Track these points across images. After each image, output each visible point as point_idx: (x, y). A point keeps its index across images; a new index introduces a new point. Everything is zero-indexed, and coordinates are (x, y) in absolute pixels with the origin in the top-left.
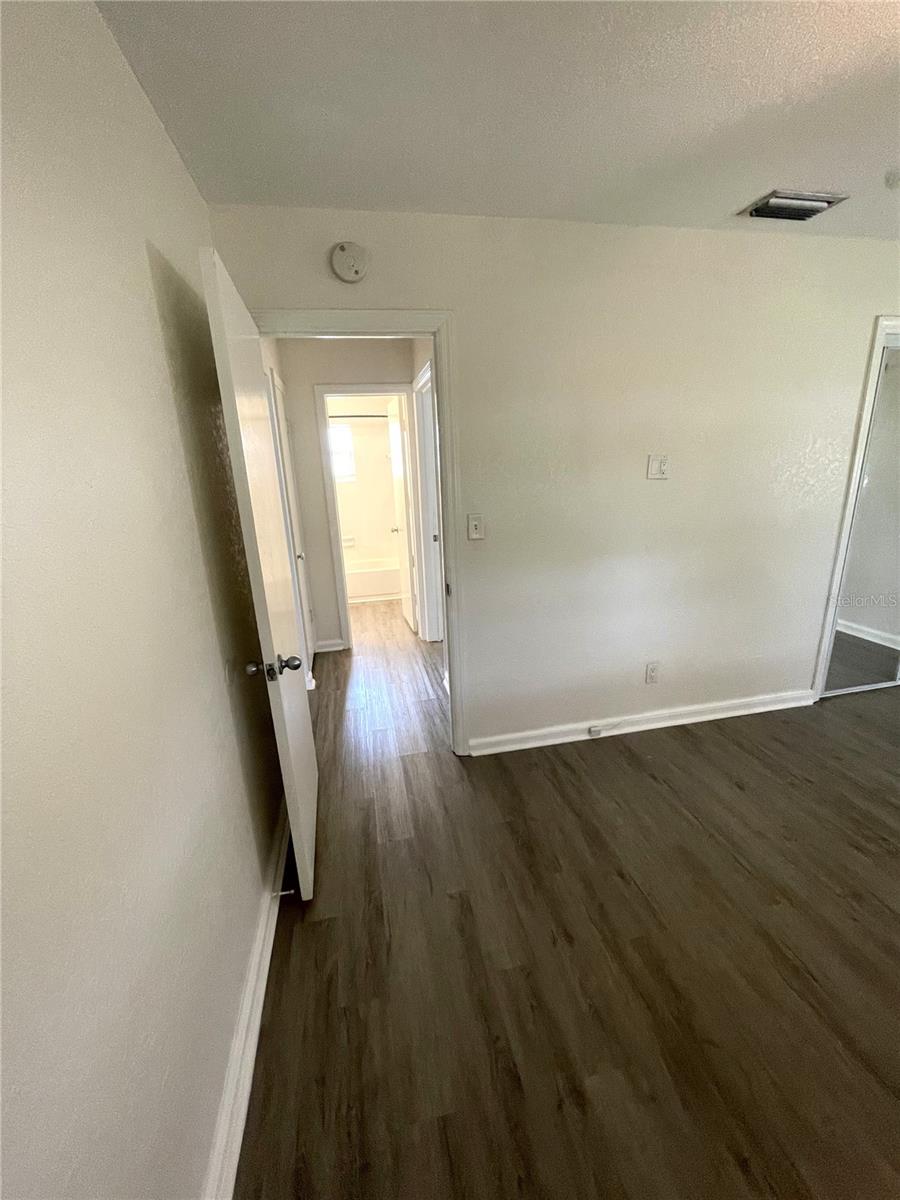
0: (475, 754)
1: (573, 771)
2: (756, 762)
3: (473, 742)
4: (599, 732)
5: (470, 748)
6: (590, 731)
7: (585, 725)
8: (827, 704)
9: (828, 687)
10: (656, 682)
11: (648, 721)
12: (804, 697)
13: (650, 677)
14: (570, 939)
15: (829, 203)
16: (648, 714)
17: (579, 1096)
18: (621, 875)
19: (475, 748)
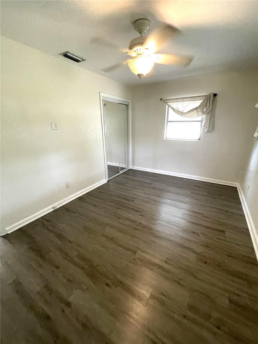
0: (9, 232)
1: (50, 221)
2: (97, 199)
3: (7, 229)
4: (56, 207)
5: (6, 231)
6: (53, 208)
7: (52, 206)
8: (109, 181)
9: (109, 178)
10: (70, 188)
11: (70, 199)
12: (104, 181)
13: (68, 187)
14: (57, 267)
15: (83, 60)
16: (69, 197)
17: (68, 304)
18: (70, 242)
19: (9, 230)
